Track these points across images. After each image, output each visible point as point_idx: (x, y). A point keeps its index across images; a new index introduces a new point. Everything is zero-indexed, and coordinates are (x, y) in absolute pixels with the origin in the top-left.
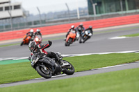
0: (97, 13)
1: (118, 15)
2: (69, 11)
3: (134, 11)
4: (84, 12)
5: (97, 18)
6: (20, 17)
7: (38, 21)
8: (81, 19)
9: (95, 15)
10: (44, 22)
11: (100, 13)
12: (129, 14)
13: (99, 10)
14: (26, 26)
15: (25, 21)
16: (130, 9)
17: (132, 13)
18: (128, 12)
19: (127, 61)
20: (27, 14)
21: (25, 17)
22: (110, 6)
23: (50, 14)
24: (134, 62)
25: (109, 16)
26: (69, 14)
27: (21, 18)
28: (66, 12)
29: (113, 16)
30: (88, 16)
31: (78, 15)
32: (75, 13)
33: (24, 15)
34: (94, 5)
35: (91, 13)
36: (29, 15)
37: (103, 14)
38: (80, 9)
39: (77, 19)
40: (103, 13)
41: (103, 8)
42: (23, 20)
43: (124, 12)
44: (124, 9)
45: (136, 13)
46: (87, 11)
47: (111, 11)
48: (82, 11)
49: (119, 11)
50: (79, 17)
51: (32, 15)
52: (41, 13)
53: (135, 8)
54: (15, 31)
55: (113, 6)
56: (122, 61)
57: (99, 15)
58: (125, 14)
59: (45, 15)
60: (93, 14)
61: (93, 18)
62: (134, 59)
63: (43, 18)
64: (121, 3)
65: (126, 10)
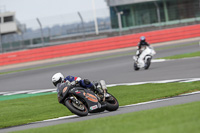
0: (123, 26)
1: (154, 28)
2: (83, 23)
3: (177, 22)
4: (104, 25)
5: (123, 33)
6: (14, 32)
7: (39, 39)
8: (100, 34)
9: (121, 29)
10: (47, 40)
11: (128, 25)
12: (169, 26)
13: (127, 21)
14: (21, 46)
15: (21, 40)
16: (171, 19)
17: (174, 25)
18: (168, 23)
19: (167, 94)
20: (22, 28)
21: (20, 34)
22: (142, 15)
23: (56, 27)
24: (177, 95)
25: (140, 30)
26: (83, 28)
27: (15, 35)
28: (78, 25)
29: (146, 29)
30: (111, 30)
31: (97, 28)
32: (91, 26)
33: (19, 30)
34: (119, 15)
35: (115, 25)
36: (26, 30)
37: (131, 28)
38: (99, 20)
39: (95, 35)
40: (132, 25)
41: (132, 18)
42: (17, 38)
43: (163, 24)
44: (163, 20)
45: (179, 25)
46: (109, 23)
47: (144, 23)
48: (102, 23)
49: (154, 22)
50: (97, 32)
51: (30, 30)
52: (43, 27)
53: (178, 18)
54: (5, 53)
55: (147, 15)
56: (161, 95)
57: (126, 29)
58: (165, 27)
59: (49, 29)
60: (117, 27)
61: (118, 33)
62: (178, 91)
63: (46, 35)
64: (158, 11)
65: (165, 21)
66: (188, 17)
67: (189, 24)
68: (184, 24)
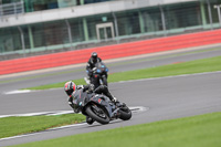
1: (18, 55)
3: (43, 49)
12: (34, 53)
16: (36, 46)
17: (39, 53)
18: (33, 50)
19: (33, 128)
22: (4, 41)
24: (44, 130)
25: (3, 58)
29: (9, 57)
43: (27, 51)
44: (28, 46)
45: (45, 52)
47: (6, 49)
49: (18, 49)
53: (44, 44)
55: (10, 41)
56: (26, 129)
58: (29, 54)
62: (45, 126)
64: (22, 36)
65: (29, 48)
66: (55, 43)
67: (57, 51)
68: (50, 51)
